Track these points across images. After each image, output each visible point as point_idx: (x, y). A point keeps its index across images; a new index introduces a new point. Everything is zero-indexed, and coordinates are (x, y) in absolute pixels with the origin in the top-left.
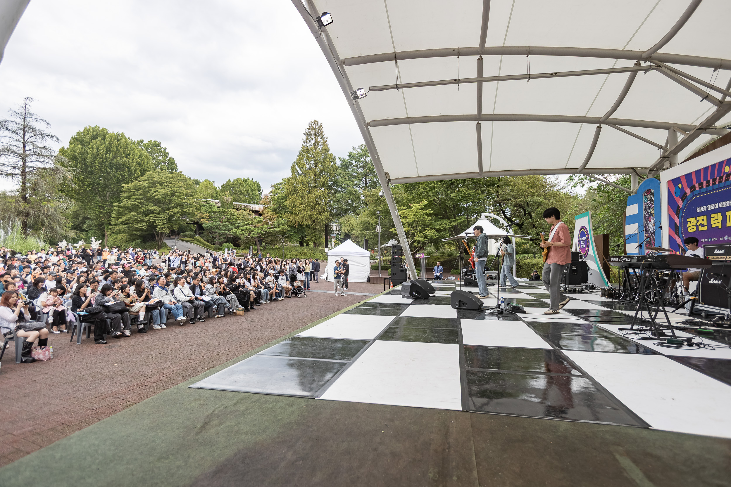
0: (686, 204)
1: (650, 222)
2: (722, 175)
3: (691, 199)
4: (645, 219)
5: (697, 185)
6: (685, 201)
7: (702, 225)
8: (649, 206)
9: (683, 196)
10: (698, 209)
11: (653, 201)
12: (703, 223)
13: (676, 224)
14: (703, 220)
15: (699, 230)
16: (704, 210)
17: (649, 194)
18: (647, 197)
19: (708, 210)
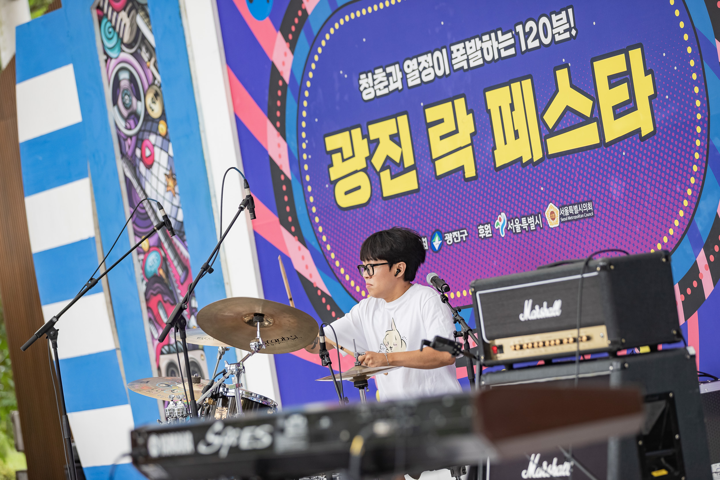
1: (149, 165)
3: (322, 31)
4: (123, 155)
6: (303, 42)
7: (393, 168)
9: (291, 16)
10: (364, 81)
12: (395, 153)
13: (275, 170)
14: (395, 138)
15: (386, 194)
16: (392, 87)
17: (124, 9)
18: (114, 28)
19: (411, 84)
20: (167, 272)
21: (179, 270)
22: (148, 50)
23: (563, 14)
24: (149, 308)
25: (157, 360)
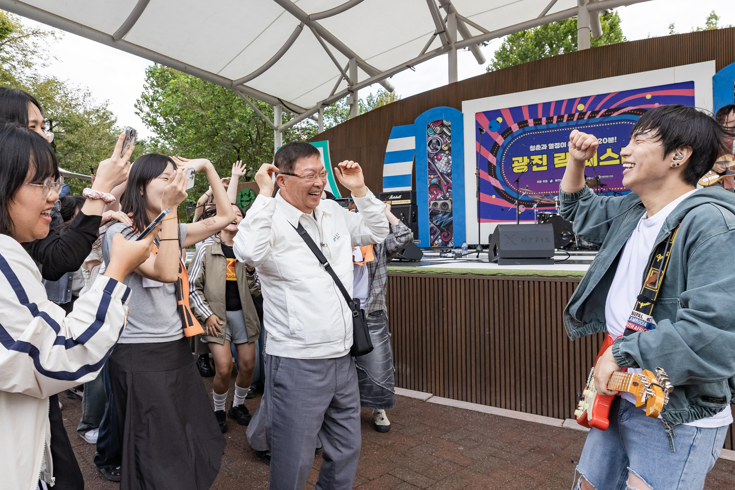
0: (510, 142)
1: (439, 160)
2: (573, 112)
3: (518, 136)
4: (429, 157)
5: (531, 123)
6: (509, 138)
7: (538, 165)
8: (438, 141)
9: (506, 132)
10: (531, 147)
11: (447, 135)
12: (540, 162)
13: (490, 164)
14: (541, 159)
15: (533, 170)
16: (542, 149)
17: (439, 126)
18: (433, 130)
19: (550, 148)
20: (440, 183)
21: (445, 183)
22: (446, 135)
23: (613, 138)
24: (429, 191)
25: (430, 201)
